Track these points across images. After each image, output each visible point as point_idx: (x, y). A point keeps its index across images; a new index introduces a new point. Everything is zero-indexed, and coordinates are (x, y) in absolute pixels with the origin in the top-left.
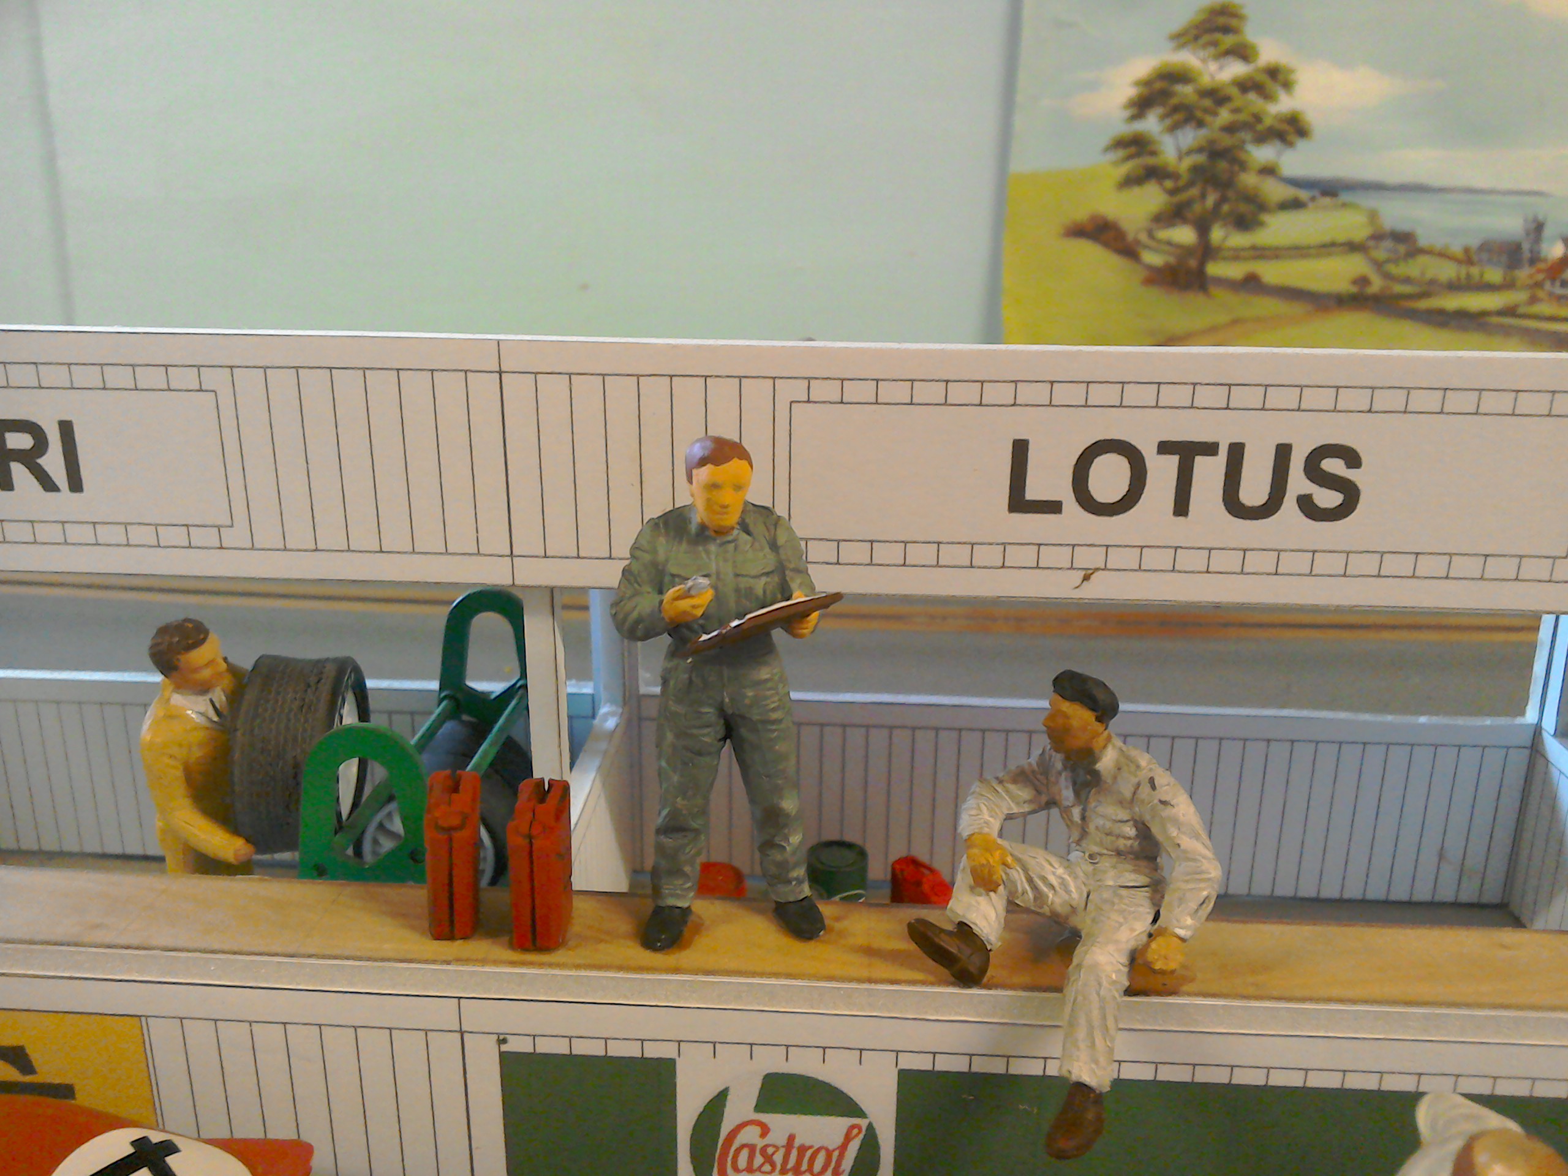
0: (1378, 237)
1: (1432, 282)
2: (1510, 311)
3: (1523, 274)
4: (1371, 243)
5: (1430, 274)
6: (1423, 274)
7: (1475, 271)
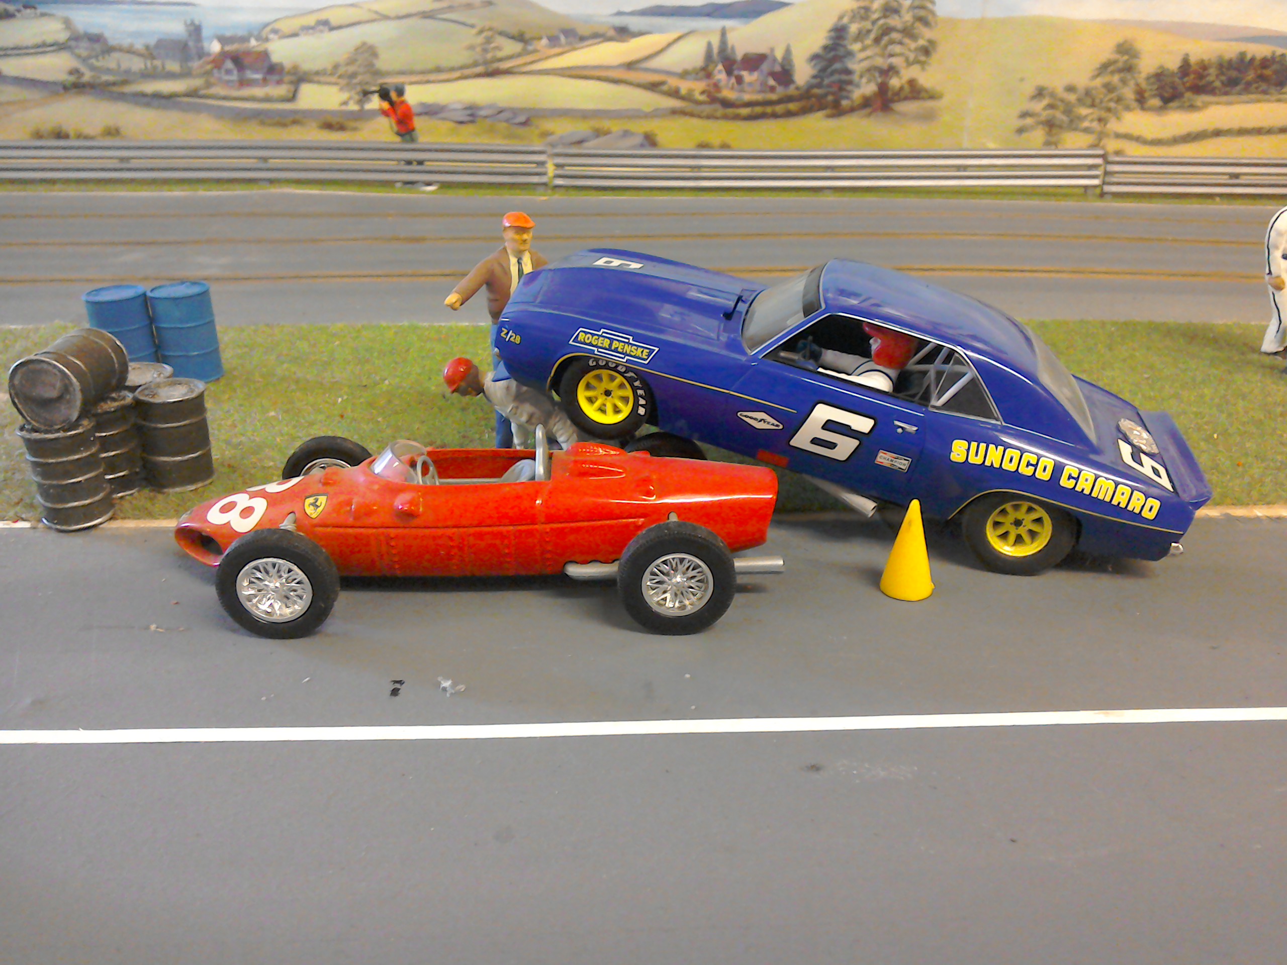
0: (76, 38)
1: (128, 72)
2: (193, 93)
3: (195, 64)
4: (73, 43)
5: (125, 65)
6: (119, 66)
7: (158, 63)
